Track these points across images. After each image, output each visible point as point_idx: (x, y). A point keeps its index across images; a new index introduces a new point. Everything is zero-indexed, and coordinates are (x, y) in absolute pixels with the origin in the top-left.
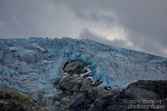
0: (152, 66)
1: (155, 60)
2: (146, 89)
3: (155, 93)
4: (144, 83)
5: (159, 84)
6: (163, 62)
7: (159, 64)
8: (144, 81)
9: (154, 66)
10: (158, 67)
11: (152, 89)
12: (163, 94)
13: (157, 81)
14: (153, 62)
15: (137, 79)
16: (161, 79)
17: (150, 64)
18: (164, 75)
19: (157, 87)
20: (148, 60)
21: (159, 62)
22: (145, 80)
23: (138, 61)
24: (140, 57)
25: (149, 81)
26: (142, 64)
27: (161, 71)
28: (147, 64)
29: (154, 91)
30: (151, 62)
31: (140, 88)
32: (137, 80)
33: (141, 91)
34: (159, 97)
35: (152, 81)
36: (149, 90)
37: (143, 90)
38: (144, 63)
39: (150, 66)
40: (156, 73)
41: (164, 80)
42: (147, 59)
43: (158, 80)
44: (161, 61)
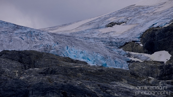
0: (17, 36)
1: (20, 31)
2: (10, 59)
3: (19, 63)
4: (9, 53)
5: (24, 54)
6: (28, 32)
7: (24, 35)
8: (8, 51)
9: (19, 36)
10: (23, 37)
11: (16, 60)
12: (27, 64)
13: (21, 51)
14: (18, 33)
15: (2, 49)
16: (25, 50)
17: (15, 34)
18: (28, 45)
19: (21, 57)
20: (13, 30)
21: (24, 32)
22: (10, 50)
23: (3, 31)
24: (5, 27)
25: (13, 51)
26: (6, 34)
27: (25, 41)
28: (11, 34)
29: (19, 62)
30: (16, 32)
31: (4, 58)
32: (2, 51)
33: (5, 61)
34: (24, 68)
35: (17, 51)
36: (13, 60)
37: (7, 60)
38: (9, 34)
39: (15, 36)
40: (21, 43)
41: (28, 50)
42: (11, 29)
43: (23, 50)
44: (26, 31)
